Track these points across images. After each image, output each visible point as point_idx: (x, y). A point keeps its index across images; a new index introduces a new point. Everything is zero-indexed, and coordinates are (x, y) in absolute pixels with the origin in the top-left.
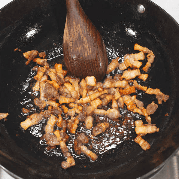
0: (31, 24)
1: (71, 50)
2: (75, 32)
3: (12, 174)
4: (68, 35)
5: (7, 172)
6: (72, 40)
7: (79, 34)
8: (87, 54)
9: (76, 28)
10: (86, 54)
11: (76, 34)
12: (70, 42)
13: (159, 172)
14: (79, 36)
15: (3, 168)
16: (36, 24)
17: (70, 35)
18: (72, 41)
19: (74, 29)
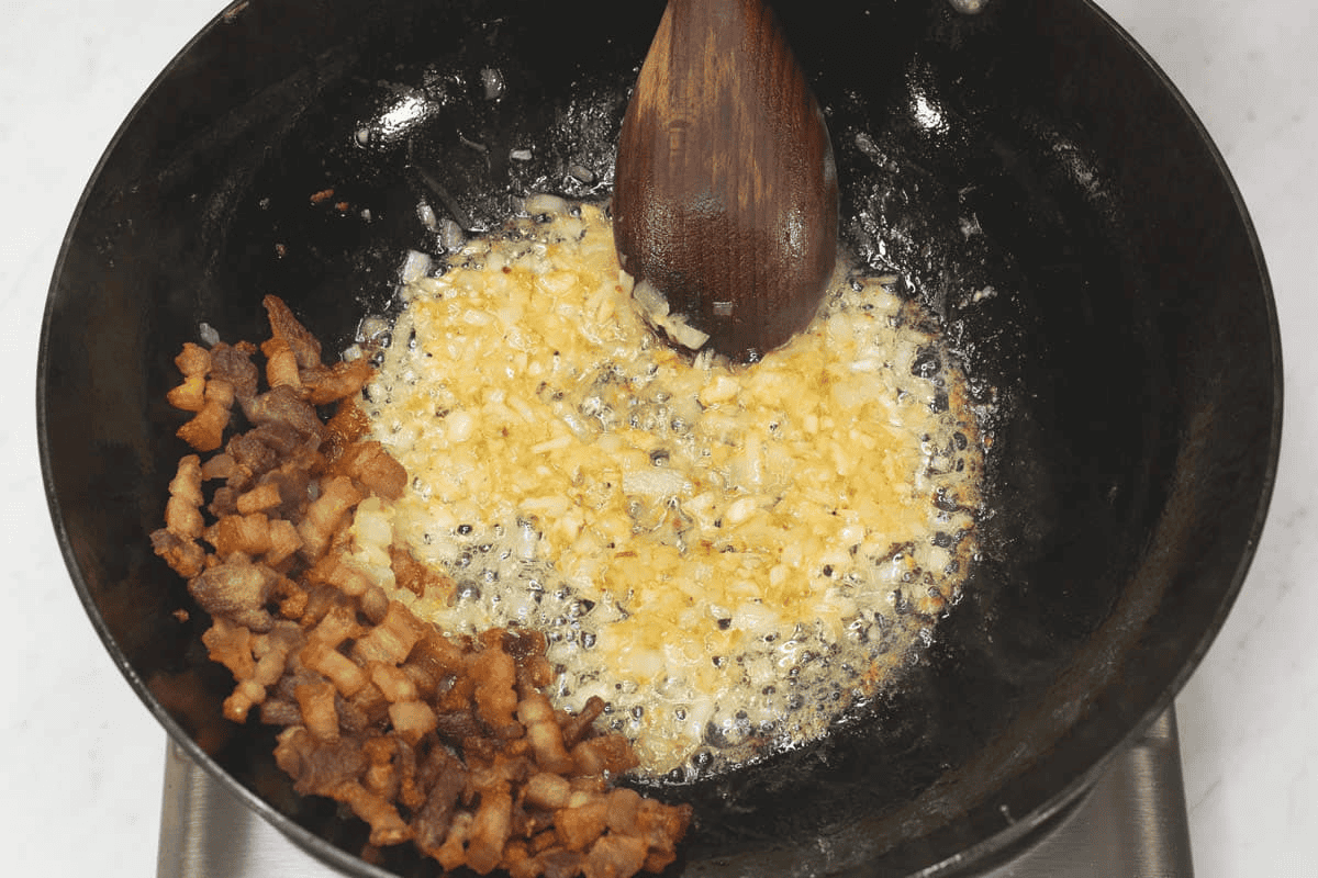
0: (402, 66)
1: (672, 165)
2: (707, 81)
3: (305, 835)
4: (664, 91)
5: (285, 832)
6: (681, 117)
7: (726, 92)
8: (752, 198)
9: (715, 61)
10: (743, 200)
11: (712, 89)
12: (674, 124)
13: (1059, 830)
14: (726, 105)
15: (259, 803)
16: (432, 66)
17: (674, 90)
18: (683, 124)
19: (702, 64)
